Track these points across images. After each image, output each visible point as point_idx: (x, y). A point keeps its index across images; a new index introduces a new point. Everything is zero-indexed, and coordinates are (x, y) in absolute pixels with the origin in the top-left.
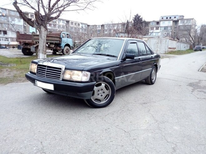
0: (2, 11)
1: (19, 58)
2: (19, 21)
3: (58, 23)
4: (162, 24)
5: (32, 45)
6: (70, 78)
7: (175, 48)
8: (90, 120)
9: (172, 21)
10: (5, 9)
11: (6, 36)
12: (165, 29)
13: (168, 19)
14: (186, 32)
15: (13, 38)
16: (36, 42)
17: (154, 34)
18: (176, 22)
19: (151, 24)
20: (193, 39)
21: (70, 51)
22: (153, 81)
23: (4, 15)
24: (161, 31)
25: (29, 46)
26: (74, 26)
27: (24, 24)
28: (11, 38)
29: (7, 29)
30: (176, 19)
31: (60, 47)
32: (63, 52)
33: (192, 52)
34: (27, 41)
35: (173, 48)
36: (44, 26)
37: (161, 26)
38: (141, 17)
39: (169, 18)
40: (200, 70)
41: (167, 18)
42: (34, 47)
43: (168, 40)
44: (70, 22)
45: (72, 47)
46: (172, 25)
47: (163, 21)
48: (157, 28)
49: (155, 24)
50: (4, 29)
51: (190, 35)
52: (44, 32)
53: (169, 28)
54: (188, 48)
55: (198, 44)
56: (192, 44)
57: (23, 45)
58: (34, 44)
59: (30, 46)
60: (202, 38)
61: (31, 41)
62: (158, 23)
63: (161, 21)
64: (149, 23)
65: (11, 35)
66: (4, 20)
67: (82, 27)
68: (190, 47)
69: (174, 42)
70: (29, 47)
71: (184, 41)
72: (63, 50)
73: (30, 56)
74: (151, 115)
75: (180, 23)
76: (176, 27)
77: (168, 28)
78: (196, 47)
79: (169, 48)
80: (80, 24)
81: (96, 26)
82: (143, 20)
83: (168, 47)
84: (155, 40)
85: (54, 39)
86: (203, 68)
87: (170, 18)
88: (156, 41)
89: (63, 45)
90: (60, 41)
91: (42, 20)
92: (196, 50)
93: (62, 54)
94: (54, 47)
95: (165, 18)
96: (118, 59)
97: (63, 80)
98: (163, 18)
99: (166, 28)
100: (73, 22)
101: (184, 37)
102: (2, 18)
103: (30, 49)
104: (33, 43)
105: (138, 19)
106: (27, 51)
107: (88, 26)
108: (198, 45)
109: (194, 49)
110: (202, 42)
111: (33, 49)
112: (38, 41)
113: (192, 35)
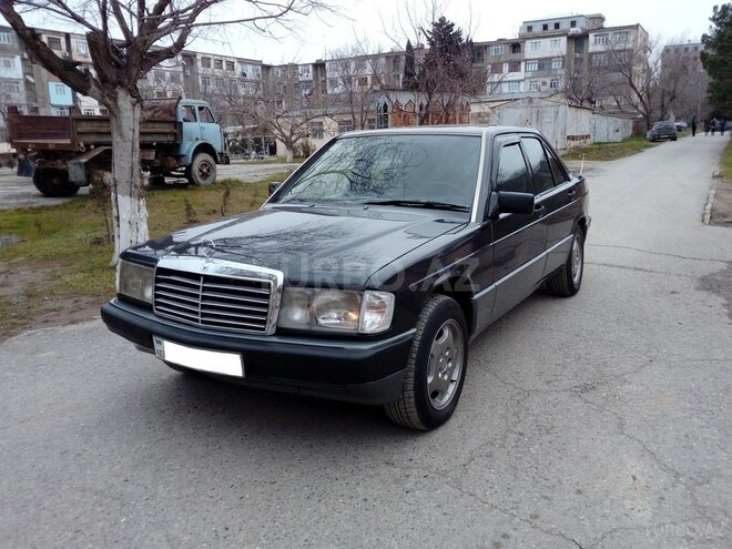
1: (26, 212)
2: (7, 65)
4: (531, 50)
5: (71, 158)
7: (588, 137)
8: (409, 498)
9: (564, 39)
12: (541, 67)
13: (549, 29)
14: (617, 77)
16: (87, 146)
17: (505, 88)
18: (578, 40)
19: (492, 51)
20: (642, 101)
21: (214, 170)
24: (530, 74)
25: (59, 161)
26: (212, 70)
30: (578, 29)
31: (179, 157)
32: (188, 173)
33: (646, 147)
34: (52, 142)
35: (582, 137)
36: (129, 90)
37: (526, 57)
38: (455, 29)
39: (552, 28)
40: (708, 217)
41: (545, 27)
42: (80, 164)
43: (563, 109)
44: (199, 57)
45: (221, 154)
46: (564, 53)
47: (534, 38)
48: (515, 67)
49: (504, 50)
51: (633, 86)
52: (130, 114)
53: (556, 65)
54: (630, 132)
55: (663, 116)
56: (641, 116)
57: (37, 157)
58: (79, 154)
59: (64, 163)
60: (677, 92)
61: (68, 141)
62: (516, 46)
63: (524, 38)
64: (486, 47)
67: (244, 75)
68: (634, 128)
69: (585, 115)
70: (60, 165)
71: (612, 107)
72: (189, 167)
73: (66, 200)
74: (641, 447)
75: (594, 45)
76: (582, 59)
77: (551, 63)
78: (656, 126)
79: (568, 138)
80: (236, 65)
81: (295, 66)
82: (464, 37)
83: (564, 132)
84: (520, 111)
85: (154, 130)
86: (712, 209)
87: (557, 26)
88: (521, 116)
89: (188, 147)
90: (175, 134)
91: (118, 66)
92: (656, 139)
93: (186, 181)
94: (156, 157)
95: (538, 29)
96: (473, 220)
97: (281, 332)
98: (530, 28)
99: (544, 63)
100: (209, 59)
101: (611, 94)
103: (65, 174)
104: (77, 149)
105: (445, 37)
106: (55, 181)
107: (267, 68)
108: (661, 119)
109: (648, 136)
110: (676, 108)
111: (75, 171)
112: (93, 139)
113: (639, 83)
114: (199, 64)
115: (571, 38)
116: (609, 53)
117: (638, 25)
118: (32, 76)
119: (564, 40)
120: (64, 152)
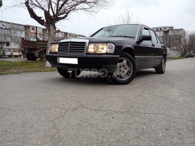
0: (6, 24)
2: (21, 34)
3: (57, 35)
5: (36, 50)
6: (94, 52)
10: (9, 23)
11: (8, 47)
15: (15, 49)
16: (40, 48)
18: (166, 32)
20: (183, 47)
22: (163, 70)
23: (8, 28)
25: (33, 51)
27: (25, 36)
28: (13, 49)
29: (10, 41)
30: (166, 30)
34: (32, 47)
36: (53, 25)
39: (159, 30)
41: (158, 29)
42: (38, 52)
44: (68, 34)
46: (163, 36)
50: (7, 41)
51: (181, 43)
52: (53, 31)
55: (189, 51)
56: (183, 51)
57: (27, 50)
58: (38, 49)
60: (193, 45)
65: (13, 46)
66: (7, 32)
68: (181, 55)
70: (33, 52)
71: (175, 49)
73: (34, 61)
75: (170, 33)
76: (167, 37)
78: (187, 54)
87: (161, 29)
91: (51, 19)
92: (187, 57)
95: (156, 29)
100: (71, 34)
101: (175, 46)
102: (6, 31)
103: (34, 54)
104: (37, 48)
106: (31, 56)
109: (185, 56)
110: (193, 50)
111: (37, 54)
112: (42, 46)
113: (183, 43)
114: (68, 36)
115: (164, 32)
116: (175, 36)
117: (182, 29)
118: (27, 36)
119: (162, 32)
120: (34, 49)
